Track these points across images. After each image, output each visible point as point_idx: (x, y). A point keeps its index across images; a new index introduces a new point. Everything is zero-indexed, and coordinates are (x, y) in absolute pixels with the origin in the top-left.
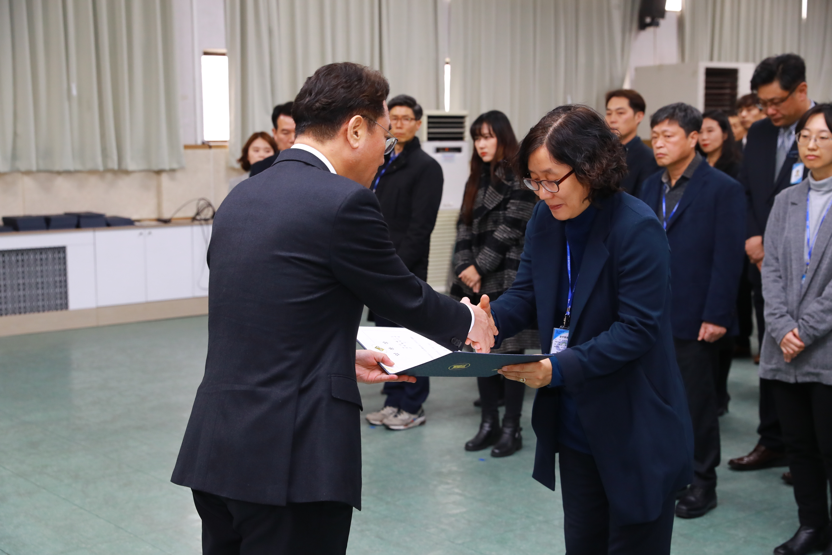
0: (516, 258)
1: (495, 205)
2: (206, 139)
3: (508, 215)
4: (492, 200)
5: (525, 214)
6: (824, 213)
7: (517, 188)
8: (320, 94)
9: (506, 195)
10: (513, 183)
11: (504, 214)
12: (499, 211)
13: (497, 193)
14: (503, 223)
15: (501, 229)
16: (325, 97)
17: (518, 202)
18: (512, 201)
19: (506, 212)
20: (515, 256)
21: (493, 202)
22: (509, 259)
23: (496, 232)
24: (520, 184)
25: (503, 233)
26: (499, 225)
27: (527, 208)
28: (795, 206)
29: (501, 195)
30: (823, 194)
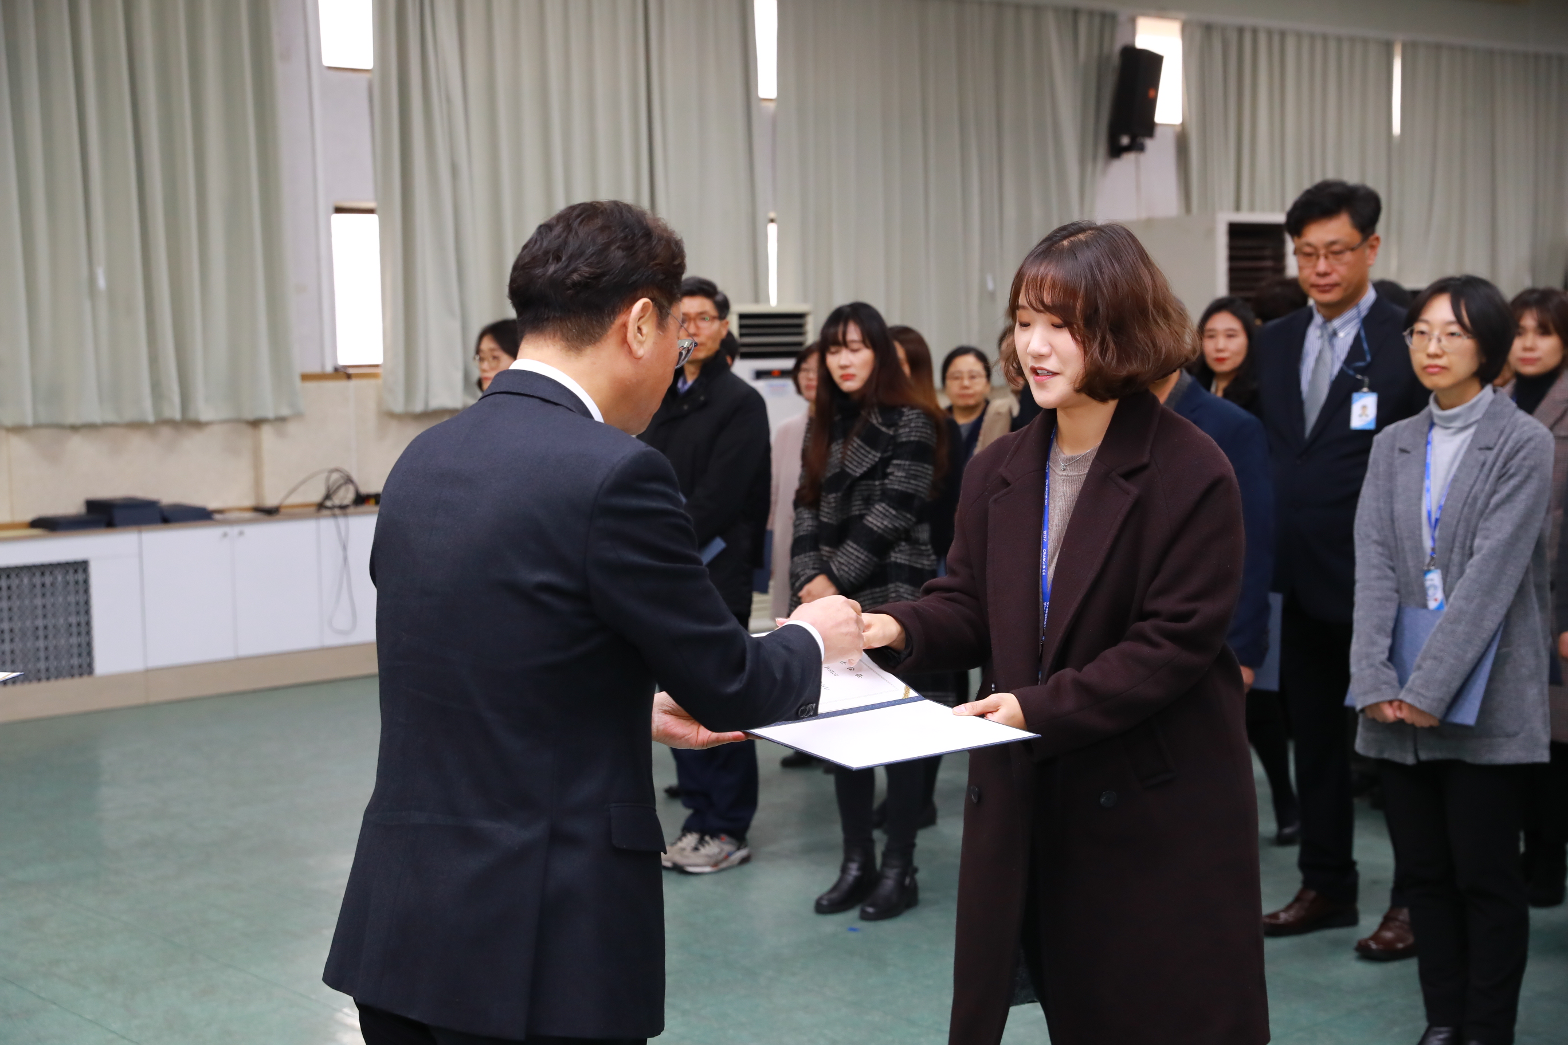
0: (907, 563)
1: (865, 469)
2: (343, 361)
3: (889, 486)
4: (860, 461)
5: (921, 484)
7: (904, 439)
8: (577, 260)
9: (884, 451)
10: (896, 430)
11: (883, 484)
12: (874, 480)
13: (868, 449)
14: (881, 500)
15: (878, 510)
17: (907, 463)
18: (895, 462)
19: (886, 481)
20: (905, 560)
21: (861, 464)
22: (896, 563)
23: (870, 516)
24: (910, 432)
25: (882, 518)
26: (873, 505)
27: (923, 475)
28: (1405, 456)
29: (877, 451)
30: (1454, 433)
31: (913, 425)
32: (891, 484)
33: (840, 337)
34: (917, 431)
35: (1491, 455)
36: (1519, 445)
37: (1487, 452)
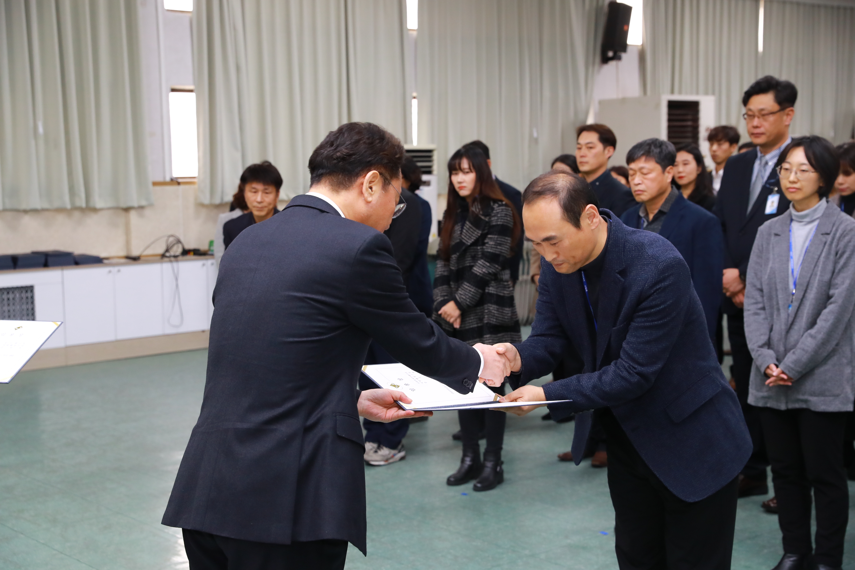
0: (495, 293)
1: (473, 240)
2: (175, 175)
3: (486, 250)
4: (470, 235)
5: (504, 248)
6: (807, 244)
7: (494, 224)
8: (342, 146)
9: (483, 230)
10: (490, 218)
11: (482, 249)
12: (477, 246)
13: (474, 229)
14: (482, 258)
15: (479, 264)
16: (347, 149)
17: (496, 237)
18: (489, 236)
19: (484, 247)
20: (494, 291)
21: (470, 237)
22: (489, 293)
23: (475, 267)
24: (497, 219)
25: (482, 268)
26: (477, 260)
27: (504, 243)
29: (479, 230)
30: (806, 225)
31: (499, 215)
32: (487, 249)
33: (459, 166)
34: (501, 219)
35: (829, 238)
36: (845, 233)
37: (827, 236)
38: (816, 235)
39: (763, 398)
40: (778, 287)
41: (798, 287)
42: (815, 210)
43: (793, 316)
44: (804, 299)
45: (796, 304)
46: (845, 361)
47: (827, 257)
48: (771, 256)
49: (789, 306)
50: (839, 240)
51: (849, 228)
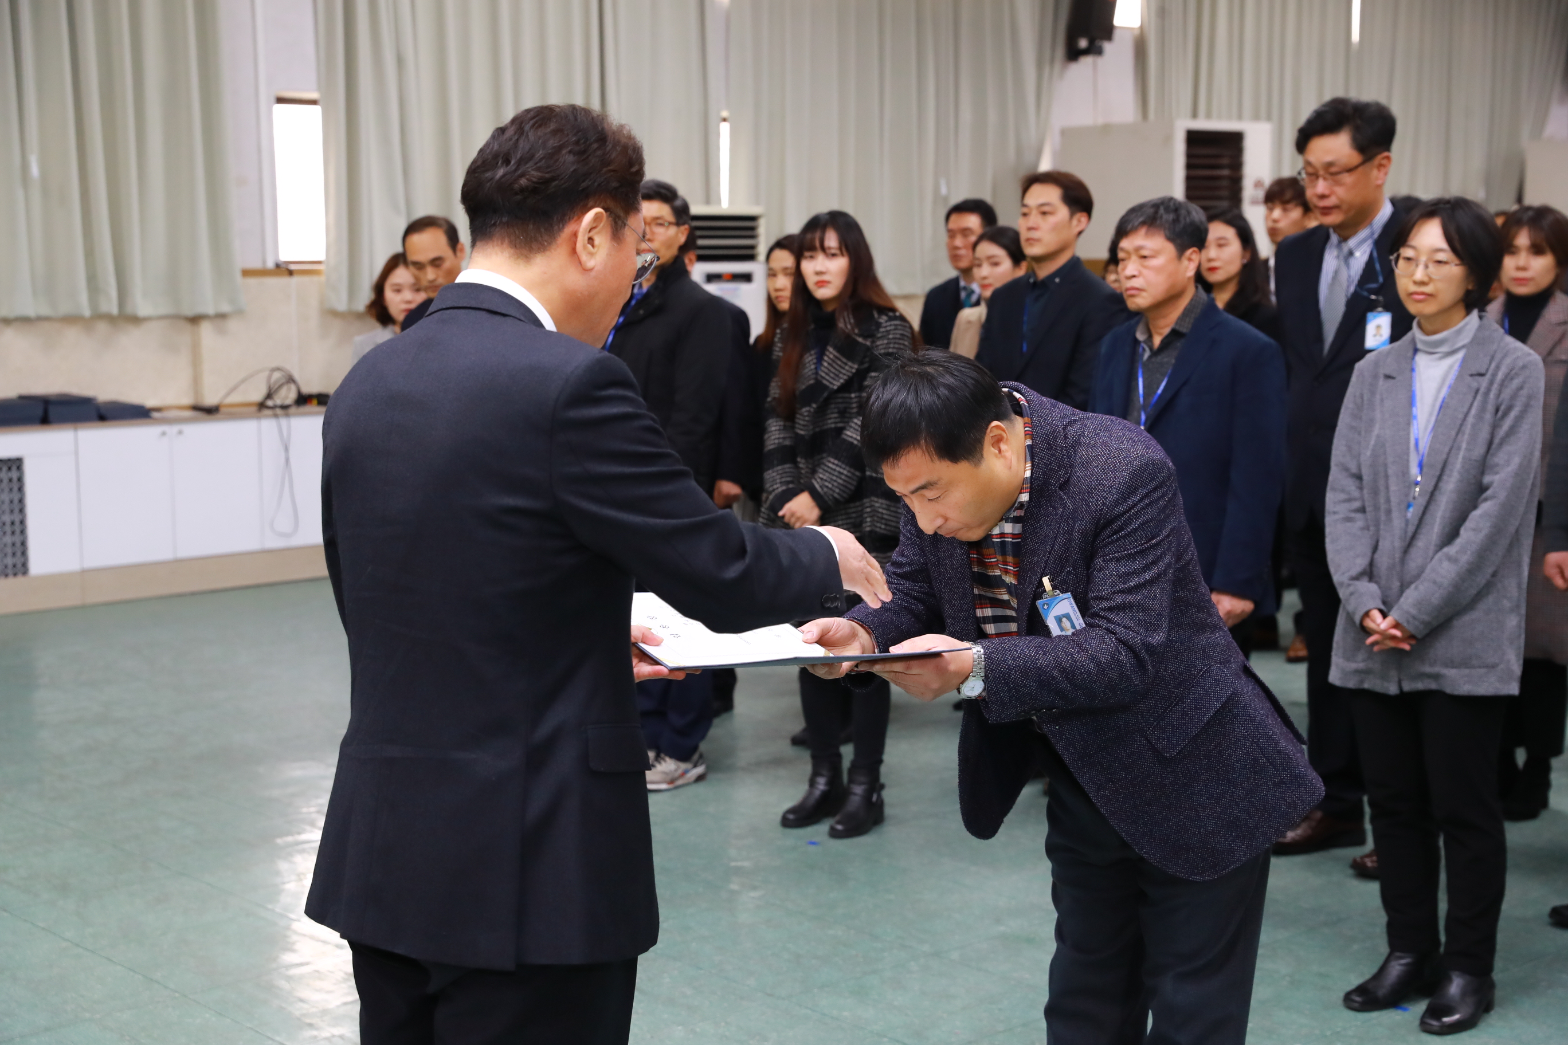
1: (842, 381)
2: (284, 256)
4: (837, 372)
6: (1444, 392)
7: (882, 351)
8: (526, 163)
9: (861, 363)
10: (873, 342)
11: (860, 397)
12: (850, 393)
13: (844, 360)
14: (858, 414)
15: (854, 423)
16: (538, 169)
18: (873, 374)
19: (864, 394)
21: (837, 376)
22: (872, 478)
23: (847, 430)
24: (887, 344)
25: (859, 432)
26: (851, 418)
28: (1391, 382)
29: (853, 362)
30: (1441, 358)
31: (891, 336)
33: (817, 244)
34: (895, 343)
35: (1484, 382)
36: (1513, 372)
37: (1480, 379)
38: (1459, 378)
39: (1357, 672)
40: (1390, 472)
41: (1425, 470)
42: (1459, 332)
43: (1416, 522)
44: (1437, 493)
45: (1422, 501)
46: (1507, 604)
47: (1480, 417)
48: (1378, 415)
49: (1409, 506)
50: (1502, 385)
51: (1520, 363)
